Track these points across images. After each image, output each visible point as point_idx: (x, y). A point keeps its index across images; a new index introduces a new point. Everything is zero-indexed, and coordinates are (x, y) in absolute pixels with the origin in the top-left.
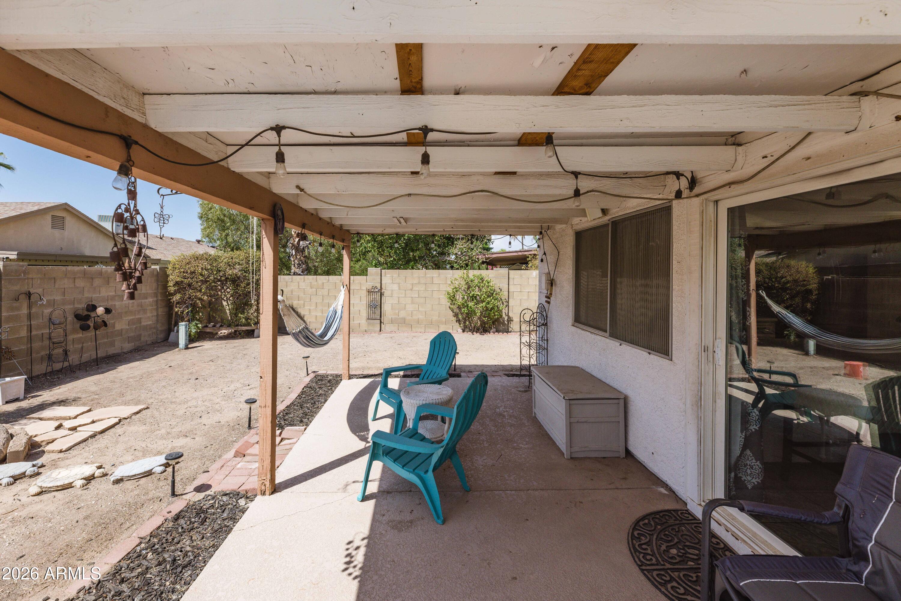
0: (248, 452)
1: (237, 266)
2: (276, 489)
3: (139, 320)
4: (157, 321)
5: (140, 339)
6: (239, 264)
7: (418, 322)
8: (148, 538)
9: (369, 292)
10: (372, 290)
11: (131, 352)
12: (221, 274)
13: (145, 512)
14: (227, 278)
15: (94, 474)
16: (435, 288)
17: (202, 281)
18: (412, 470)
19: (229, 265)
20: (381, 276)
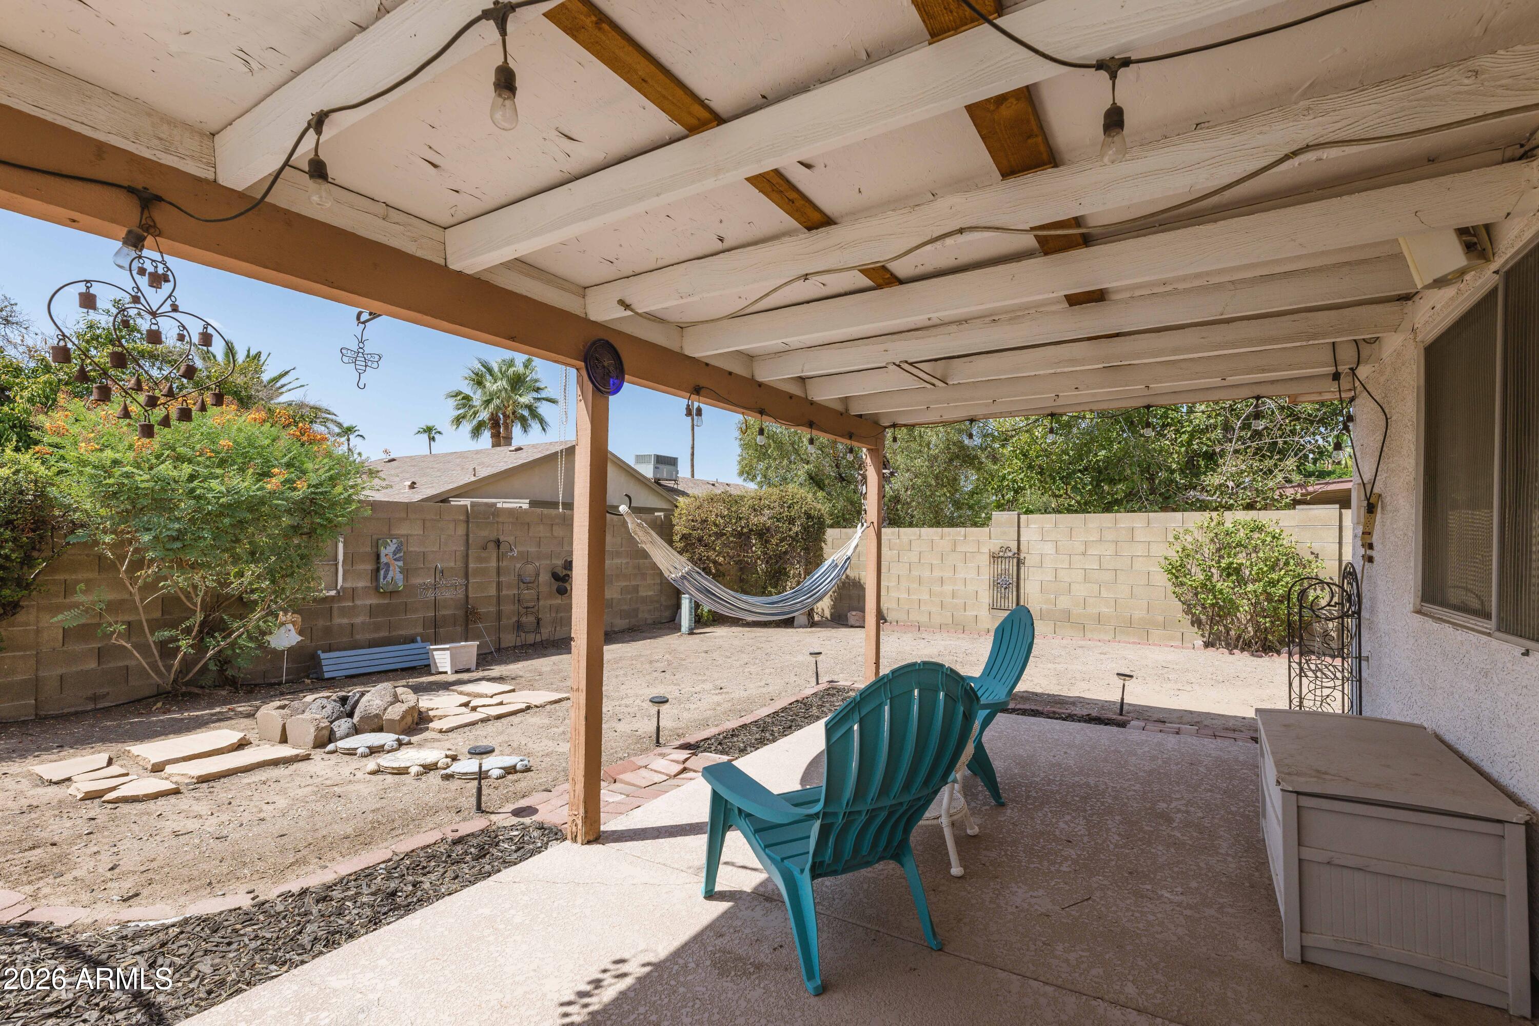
0: (621, 777)
1: (766, 512)
2: (596, 837)
3: (636, 589)
4: (661, 591)
5: (637, 616)
6: (769, 508)
7: (1099, 619)
8: (402, 856)
9: (994, 557)
10: (1001, 554)
11: (623, 631)
12: (743, 523)
13: (429, 822)
14: (751, 530)
15: (437, 763)
16: (1140, 550)
17: (716, 533)
18: (778, 858)
19: (755, 510)
20: (1019, 527)
